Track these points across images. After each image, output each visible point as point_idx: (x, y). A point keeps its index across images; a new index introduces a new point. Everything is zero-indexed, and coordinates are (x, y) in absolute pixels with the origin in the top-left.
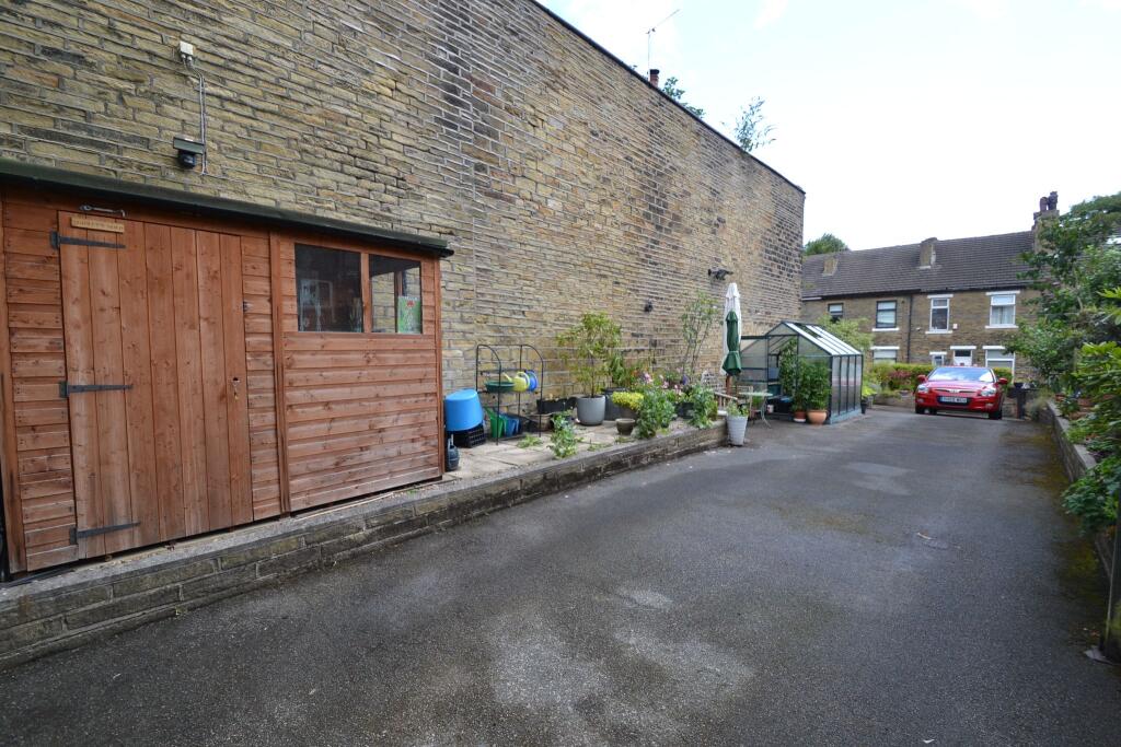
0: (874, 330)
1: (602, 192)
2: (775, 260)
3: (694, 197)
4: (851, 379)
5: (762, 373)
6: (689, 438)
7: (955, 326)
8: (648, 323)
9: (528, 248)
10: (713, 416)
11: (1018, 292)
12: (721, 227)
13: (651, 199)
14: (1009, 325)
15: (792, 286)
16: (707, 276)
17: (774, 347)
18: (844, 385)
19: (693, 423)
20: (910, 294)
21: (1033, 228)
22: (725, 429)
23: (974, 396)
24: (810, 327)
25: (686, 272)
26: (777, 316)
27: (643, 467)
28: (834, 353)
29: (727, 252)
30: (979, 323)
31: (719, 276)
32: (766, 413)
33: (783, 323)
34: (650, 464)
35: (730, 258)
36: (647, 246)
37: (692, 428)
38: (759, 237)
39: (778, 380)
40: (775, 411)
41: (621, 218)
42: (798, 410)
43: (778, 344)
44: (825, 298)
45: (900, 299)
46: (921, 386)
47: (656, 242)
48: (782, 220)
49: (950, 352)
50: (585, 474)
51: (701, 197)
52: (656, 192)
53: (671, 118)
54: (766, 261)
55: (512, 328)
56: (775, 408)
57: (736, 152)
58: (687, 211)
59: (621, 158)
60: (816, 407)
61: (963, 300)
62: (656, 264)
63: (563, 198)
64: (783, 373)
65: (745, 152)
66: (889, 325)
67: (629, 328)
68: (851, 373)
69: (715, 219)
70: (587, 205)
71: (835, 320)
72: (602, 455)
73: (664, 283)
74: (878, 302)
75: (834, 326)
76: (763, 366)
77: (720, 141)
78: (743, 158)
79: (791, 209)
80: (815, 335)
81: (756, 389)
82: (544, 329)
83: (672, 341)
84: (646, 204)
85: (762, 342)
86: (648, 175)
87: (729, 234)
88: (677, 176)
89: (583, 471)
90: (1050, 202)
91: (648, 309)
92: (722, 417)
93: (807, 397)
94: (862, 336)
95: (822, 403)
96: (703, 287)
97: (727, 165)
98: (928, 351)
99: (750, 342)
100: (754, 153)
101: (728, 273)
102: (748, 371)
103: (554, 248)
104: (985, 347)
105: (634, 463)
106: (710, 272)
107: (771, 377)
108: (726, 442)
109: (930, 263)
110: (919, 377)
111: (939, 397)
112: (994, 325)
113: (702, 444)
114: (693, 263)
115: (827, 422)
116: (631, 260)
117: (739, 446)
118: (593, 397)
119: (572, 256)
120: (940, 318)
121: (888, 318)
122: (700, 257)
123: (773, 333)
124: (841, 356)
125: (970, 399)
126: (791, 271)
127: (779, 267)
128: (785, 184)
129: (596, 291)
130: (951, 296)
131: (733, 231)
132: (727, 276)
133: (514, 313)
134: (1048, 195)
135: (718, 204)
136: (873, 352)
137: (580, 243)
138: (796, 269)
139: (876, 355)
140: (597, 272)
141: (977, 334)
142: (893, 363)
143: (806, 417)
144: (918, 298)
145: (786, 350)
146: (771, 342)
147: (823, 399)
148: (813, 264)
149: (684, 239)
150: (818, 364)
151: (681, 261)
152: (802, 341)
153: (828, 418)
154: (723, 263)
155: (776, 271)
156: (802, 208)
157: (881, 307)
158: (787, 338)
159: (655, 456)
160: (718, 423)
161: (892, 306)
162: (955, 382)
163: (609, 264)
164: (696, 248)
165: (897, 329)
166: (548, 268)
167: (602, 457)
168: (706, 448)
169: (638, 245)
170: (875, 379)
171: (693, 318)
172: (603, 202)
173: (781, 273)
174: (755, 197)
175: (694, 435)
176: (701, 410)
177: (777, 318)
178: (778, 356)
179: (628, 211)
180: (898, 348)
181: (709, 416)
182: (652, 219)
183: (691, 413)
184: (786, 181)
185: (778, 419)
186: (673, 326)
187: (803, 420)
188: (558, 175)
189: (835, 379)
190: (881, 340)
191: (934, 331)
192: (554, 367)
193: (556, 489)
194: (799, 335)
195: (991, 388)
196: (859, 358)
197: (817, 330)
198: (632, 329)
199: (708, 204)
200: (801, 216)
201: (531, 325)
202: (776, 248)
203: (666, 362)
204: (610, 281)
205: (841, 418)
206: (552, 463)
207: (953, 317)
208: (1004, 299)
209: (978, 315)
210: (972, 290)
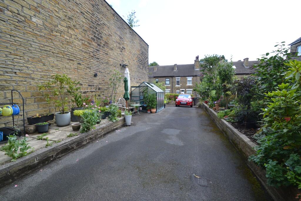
0: (165, 85)
1: (69, 23)
2: (141, 64)
3: (113, 37)
4: (162, 98)
5: (138, 98)
6: (108, 127)
7: (181, 85)
8: (96, 81)
9: (17, 39)
10: (120, 116)
11: (192, 77)
12: (124, 50)
13: (95, 33)
14: (191, 85)
15: (146, 72)
16: (120, 66)
17: (142, 90)
18: (160, 100)
19: (111, 120)
20: (172, 77)
21: (194, 63)
22: (124, 120)
23: (188, 102)
24: (151, 84)
25: (112, 63)
26: (142, 80)
27: (84, 145)
28: (157, 92)
29: (126, 59)
30: (185, 84)
31: (124, 67)
32: (139, 110)
33: (143, 82)
34: (89, 143)
35: (127, 61)
36: (94, 51)
37: (111, 122)
38: (136, 56)
39: (143, 100)
40: (142, 109)
41: (80, 37)
42: (148, 109)
43: (143, 89)
44: (155, 77)
45: (170, 78)
46: (177, 100)
47: (99, 51)
48: (143, 52)
49: (180, 90)
50: (38, 164)
51: (115, 38)
52: (97, 31)
53: (102, 4)
54: (139, 64)
55: (5, 81)
56: (142, 108)
57: (128, 26)
58: (110, 42)
59: (78, 11)
60: (153, 108)
61: (182, 79)
62: (98, 59)
63: (43, 19)
64: (144, 98)
65: (131, 28)
66: (168, 84)
67: (87, 83)
68: (162, 97)
69: (122, 47)
70: (59, 26)
71: (157, 82)
72: (54, 148)
73: (102, 66)
74: (166, 79)
75: (157, 84)
76: (138, 95)
77: (122, 21)
78: (130, 29)
79: (145, 49)
80: (152, 86)
81: (137, 103)
82: (32, 82)
83: (107, 88)
84: (92, 34)
85: (138, 88)
86: (93, 23)
87: (126, 53)
88: (106, 28)
89: (36, 162)
90: (197, 58)
91: (95, 75)
92: (123, 115)
93: (151, 105)
94: (163, 87)
95: (155, 107)
96: (118, 70)
97: (125, 30)
98: (176, 90)
99: (134, 88)
100: (133, 28)
101: (126, 66)
102: (134, 97)
103: (37, 42)
104: (187, 89)
105: (77, 145)
106: (120, 65)
107: (141, 99)
108: (125, 125)
109: (176, 70)
110: (176, 97)
111: (181, 102)
112: (188, 85)
113: (115, 128)
114: (114, 61)
115: (156, 112)
116: (87, 56)
117: (129, 126)
118: (63, 113)
119: (51, 48)
120: (178, 82)
121: (168, 82)
122: (116, 59)
123: (141, 86)
124: (159, 93)
125: (187, 103)
126: (146, 68)
127: (142, 66)
128: (143, 41)
129: (67, 66)
130: (180, 78)
131: (128, 52)
132: (126, 67)
133: (7, 73)
134: (197, 56)
135: (122, 42)
136: (165, 90)
137: (55, 43)
138: (147, 67)
139: (166, 91)
140: (68, 58)
141: (185, 87)
142: (169, 93)
143: (151, 111)
144: (174, 78)
145: (145, 91)
146: (140, 88)
147: (155, 105)
148: (152, 69)
149: (110, 51)
150: (153, 95)
151: (109, 59)
152: (149, 88)
153: (156, 111)
154: (125, 62)
155: (142, 67)
156: (148, 50)
157: (167, 80)
158: (145, 87)
159: (91, 139)
160: (122, 118)
161: (168, 80)
162: (183, 99)
163: (75, 56)
164: (115, 56)
165: (170, 85)
166: (34, 51)
167: (53, 150)
168: (117, 129)
169: (89, 50)
170: (166, 98)
171: (114, 80)
172: (69, 27)
173: (143, 68)
174: (134, 43)
175: (111, 125)
176: (114, 115)
177: (142, 81)
178: (143, 92)
179: (84, 35)
180: (170, 90)
181: (118, 116)
182: (96, 41)
183: (110, 116)
184: (144, 41)
185: (143, 112)
186: (108, 82)
187: (150, 112)
188: (38, 7)
189: (158, 98)
190: (167, 88)
191: (177, 86)
192: (41, 100)
193: (11, 180)
194: (148, 86)
195: (191, 100)
196: (163, 93)
197: (153, 85)
198: (88, 83)
199: (119, 41)
200: (148, 52)
201: (22, 79)
202: (141, 60)
203: (105, 95)
204: (76, 63)
205: (160, 110)
206: (9, 165)
207: (181, 82)
208: (190, 79)
209: (185, 82)
210: (184, 76)
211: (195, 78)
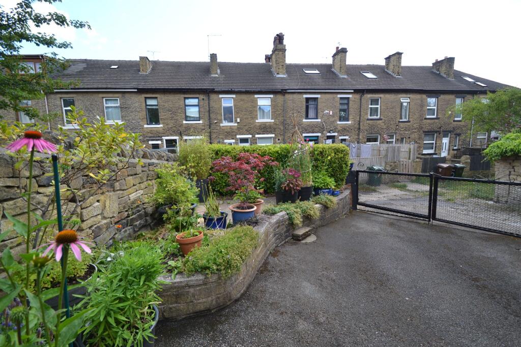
0: (184, 122)
7: (238, 120)
11: (272, 96)
14: (268, 120)
20: (208, 92)
30: (252, 118)
44: (141, 91)
45: (201, 97)
49: (237, 139)
61: (242, 100)
66: (195, 119)
74: (185, 98)
98: (223, 139)
104: (257, 136)
109: (217, 73)
112: (260, 120)
120: (228, 110)
121: (193, 112)
130: (234, 96)
141: (252, 126)
144: (213, 96)
157: (188, 102)
161: (195, 101)
165: (201, 122)
191: (225, 124)
207: (237, 113)
208: (264, 102)
209: (251, 112)
210: (247, 92)
211: (280, 98)
